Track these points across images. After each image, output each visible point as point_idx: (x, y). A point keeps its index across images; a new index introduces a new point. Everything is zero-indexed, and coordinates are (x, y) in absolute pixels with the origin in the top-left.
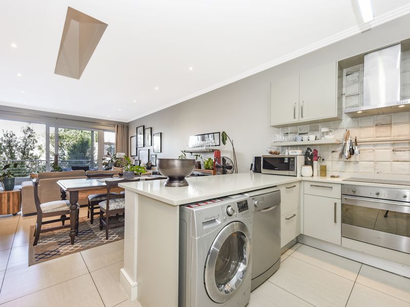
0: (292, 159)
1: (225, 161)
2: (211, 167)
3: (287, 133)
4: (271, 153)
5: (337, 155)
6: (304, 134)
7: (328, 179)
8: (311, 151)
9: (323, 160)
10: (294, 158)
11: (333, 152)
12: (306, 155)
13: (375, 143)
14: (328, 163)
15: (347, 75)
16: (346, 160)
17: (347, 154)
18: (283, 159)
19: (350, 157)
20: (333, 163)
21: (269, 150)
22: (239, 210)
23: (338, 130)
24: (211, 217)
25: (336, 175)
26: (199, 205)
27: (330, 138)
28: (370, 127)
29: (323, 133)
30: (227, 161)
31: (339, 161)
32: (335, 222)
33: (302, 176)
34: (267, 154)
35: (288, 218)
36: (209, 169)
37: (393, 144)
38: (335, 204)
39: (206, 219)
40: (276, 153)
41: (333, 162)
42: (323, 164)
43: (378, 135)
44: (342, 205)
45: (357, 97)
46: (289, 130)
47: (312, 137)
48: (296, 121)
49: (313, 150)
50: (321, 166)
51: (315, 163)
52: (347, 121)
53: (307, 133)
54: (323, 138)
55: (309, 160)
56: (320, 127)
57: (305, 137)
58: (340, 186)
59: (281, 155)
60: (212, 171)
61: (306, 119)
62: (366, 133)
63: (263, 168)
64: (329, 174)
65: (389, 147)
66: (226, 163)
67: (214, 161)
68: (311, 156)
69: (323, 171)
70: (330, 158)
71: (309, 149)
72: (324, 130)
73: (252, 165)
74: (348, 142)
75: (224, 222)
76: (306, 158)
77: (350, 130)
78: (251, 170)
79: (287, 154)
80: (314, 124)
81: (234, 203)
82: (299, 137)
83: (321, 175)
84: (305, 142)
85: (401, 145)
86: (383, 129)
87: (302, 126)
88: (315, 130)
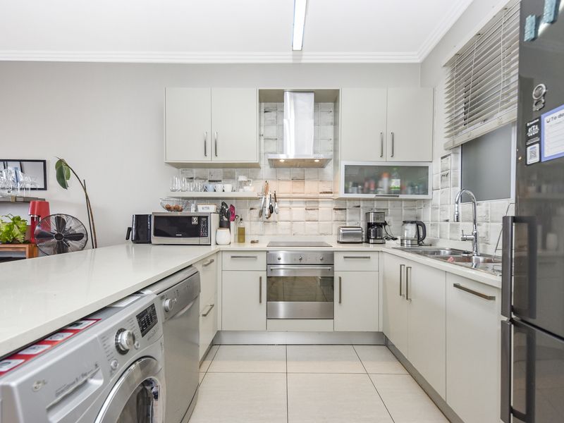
0: (204, 219)
1: (64, 223)
2: (21, 238)
3: (192, 178)
4: (169, 208)
5: (255, 213)
6: (217, 181)
7: (247, 246)
8: (227, 207)
9: (241, 220)
10: (207, 217)
11: (251, 209)
12: (222, 212)
13: (291, 199)
14: (245, 224)
15: (265, 112)
16: (266, 220)
17: (267, 212)
18: (190, 218)
19: (270, 216)
20: (252, 224)
21: (165, 204)
22: (142, 331)
23: (257, 181)
24: (77, 380)
25: (255, 239)
26: (27, 357)
27: (250, 190)
28: (288, 180)
29: (241, 182)
30: (70, 225)
31: (258, 221)
32: (260, 302)
33: (217, 244)
34: (162, 211)
35: (205, 313)
36: (15, 241)
37: (306, 202)
38: (261, 278)
39: (58, 394)
40: (177, 209)
41: (252, 222)
42: (242, 225)
43: (294, 191)
44: (268, 277)
45: (275, 142)
46: (195, 172)
47: (228, 187)
48: (207, 160)
49: (229, 206)
50: (239, 228)
51: (232, 223)
52: (266, 170)
53: (220, 181)
54: (241, 190)
55: (225, 219)
56: (236, 173)
57: (219, 186)
58: (265, 254)
59: (184, 213)
60: (27, 246)
61: (221, 159)
62: (284, 188)
63: (155, 235)
64: (248, 238)
65: (302, 205)
66: (67, 227)
67: (29, 223)
68: (227, 215)
69: (241, 235)
70: (248, 217)
71: (223, 204)
72: (242, 178)
73: (130, 229)
74: (268, 197)
75: (112, 375)
76: (221, 218)
77: (269, 182)
78: (128, 238)
79: (193, 210)
80: (229, 169)
81: (129, 320)
82: (211, 186)
83: (239, 242)
84: (219, 194)
85: (312, 203)
86: (298, 184)
87: (213, 170)
88: (230, 177)
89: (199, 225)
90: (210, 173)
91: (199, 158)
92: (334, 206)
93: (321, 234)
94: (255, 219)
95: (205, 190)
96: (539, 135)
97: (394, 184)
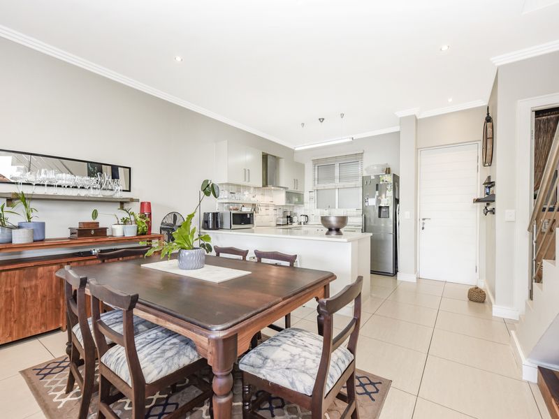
1: (176, 218)
63: (233, 224)
85: (267, 206)
89: (250, 218)
92: (274, 208)
96: (368, 201)
97: (297, 200)
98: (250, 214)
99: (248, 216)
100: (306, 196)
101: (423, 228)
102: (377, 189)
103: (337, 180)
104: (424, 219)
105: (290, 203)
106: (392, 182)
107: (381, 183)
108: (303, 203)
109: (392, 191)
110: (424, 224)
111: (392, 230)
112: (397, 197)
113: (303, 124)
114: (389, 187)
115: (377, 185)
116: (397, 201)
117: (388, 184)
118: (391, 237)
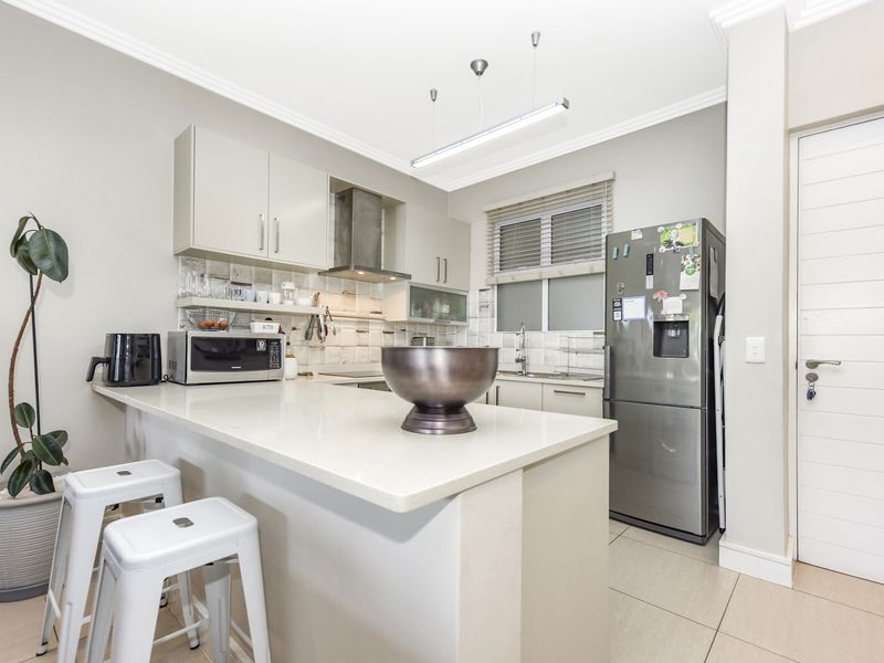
0: (274, 344)
3: (203, 276)
5: (299, 335)
10: (278, 340)
11: (294, 329)
18: (252, 342)
27: (306, 304)
28: (338, 294)
31: (302, 345)
37: (357, 322)
41: (295, 348)
43: (345, 308)
46: (208, 267)
47: (275, 297)
48: (262, 256)
53: (250, 284)
56: (274, 277)
63: (193, 368)
65: (353, 325)
70: (290, 340)
72: (289, 285)
80: (264, 269)
85: (362, 324)
86: (349, 300)
87: (239, 267)
88: (266, 281)
89: (266, 353)
90: (234, 270)
91: (250, 250)
92: (383, 328)
93: (372, 362)
94: (299, 343)
95: (255, 300)
96: (621, 307)
97: (445, 309)
98: (268, 342)
99: (261, 346)
100: (473, 302)
101: (811, 395)
102: (650, 271)
103: (546, 259)
104: (813, 365)
105: (424, 315)
106: (697, 243)
107: (663, 249)
108: (464, 319)
109: (698, 275)
110: (813, 378)
111: (696, 398)
112: (714, 293)
113: (434, 94)
114: (688, 262)
115: (650, 257)
116: (714, 306)
117: (687, 252)
118: (695, 419)
